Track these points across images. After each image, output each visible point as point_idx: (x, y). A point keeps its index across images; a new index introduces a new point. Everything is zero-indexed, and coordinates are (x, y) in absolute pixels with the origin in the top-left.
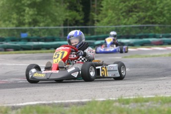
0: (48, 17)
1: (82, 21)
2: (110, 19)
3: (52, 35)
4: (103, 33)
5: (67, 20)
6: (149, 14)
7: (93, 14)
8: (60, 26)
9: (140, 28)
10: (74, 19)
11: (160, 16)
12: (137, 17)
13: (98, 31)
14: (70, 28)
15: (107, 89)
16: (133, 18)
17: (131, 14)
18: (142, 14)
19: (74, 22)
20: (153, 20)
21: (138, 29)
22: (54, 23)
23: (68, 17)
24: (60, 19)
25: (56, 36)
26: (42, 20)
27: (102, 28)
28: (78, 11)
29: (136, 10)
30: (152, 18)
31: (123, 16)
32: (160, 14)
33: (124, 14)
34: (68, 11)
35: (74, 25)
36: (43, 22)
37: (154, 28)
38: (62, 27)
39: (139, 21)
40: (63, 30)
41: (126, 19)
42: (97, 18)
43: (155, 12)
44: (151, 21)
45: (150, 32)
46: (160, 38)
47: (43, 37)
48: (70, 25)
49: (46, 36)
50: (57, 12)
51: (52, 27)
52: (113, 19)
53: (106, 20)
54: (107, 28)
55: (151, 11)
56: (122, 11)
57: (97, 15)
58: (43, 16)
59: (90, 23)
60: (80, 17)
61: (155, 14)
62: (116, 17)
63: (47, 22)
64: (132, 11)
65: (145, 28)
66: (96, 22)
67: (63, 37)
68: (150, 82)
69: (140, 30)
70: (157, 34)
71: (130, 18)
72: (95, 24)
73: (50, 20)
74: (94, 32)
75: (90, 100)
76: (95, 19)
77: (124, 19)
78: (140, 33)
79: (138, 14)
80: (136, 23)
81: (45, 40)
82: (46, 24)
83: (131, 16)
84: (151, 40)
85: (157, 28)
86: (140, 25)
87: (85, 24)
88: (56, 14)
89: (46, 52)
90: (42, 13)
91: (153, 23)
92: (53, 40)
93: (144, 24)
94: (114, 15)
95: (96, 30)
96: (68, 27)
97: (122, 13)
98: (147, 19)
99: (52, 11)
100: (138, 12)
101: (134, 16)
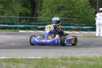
0: (10, 10)
1: (31, 14)
2: (47, 13)
3: (12, 21)
4: (43, 22)
5: (21, 13)
6: (70, 12)
7: (37, 10)
8: (17, 16)
9: (65, 20)
10: (26, 13)
11: (77, 14)
12: (64, 13)
13: (40, 20)
14: (23, 18)
15: (51, 52)
16: (61, 14)
17: (60, 11)
18: (66, 12)
19: (26, 14)
20: (73, 16)
21: (63, 21)
22: (14, 14)
23: (22, 11)
24: (18, 12)
25: (15, 22)
26: (7, 12)
27: (43, 19)
28: (28, 8)
29: (63, 9)
30: (72, 15)
31: (55, 12)
32: (77, 12)
33: (56, 11)
34: (22, 7)
35: (26, 16)
36: (7, 13)
37: (73, 21)
38: (19, 17)
39: (64, 16)
40: (19, 19)
41: (57, 14)
42: (39, 12)
43: (74, 11)
44: (71, 16)
45: (71, 23)
46: (77, 26)
47: (7, 22)
48: (23, 16)
49: (8, 22)
50: (16, 8)
51: (12, 17)
52: (49, 14)
53: (45, 14)
54: (45, 19)
55: (72, 10)
56: (54, 10)
57: (40, 11)
58: (7, 9)
59: (35, 15)
60: (29, 12)
61: (74, 12)
62: (51, 13)
63: (10, 13)
64: (60, 10)
65: (68, 20)
66: (39, 15)
67: (18, 23)
68: (75, 50)
69: (64, 21)
70: (75, 24)
71: (60, 14)
72: (38, 17)
73: (11, 13)
74: (37, 21)
75: (42, 58)
76: (38, 13)
77: (56, 14)
78: (65, 23)
79: (64, 12)
80: (63, 17)
81: (8, 24)
82: (9, 14)
83: (60, 13)
84: (72, 27)
85: (75, 20)
86: (65, 18)
87: (32, 16)
88: (15, 9)
89: (9, 31)
90: (7, 8)
91: (72, 17)
92: (13, 24)
93: (67, 18)
94: (50, 11)
95: (38, 20)
96: (22, 17)
97: (55, 11)
98: (69, 15)
99: (13, 7)
100: (64, 10)
101: (62, 13)
